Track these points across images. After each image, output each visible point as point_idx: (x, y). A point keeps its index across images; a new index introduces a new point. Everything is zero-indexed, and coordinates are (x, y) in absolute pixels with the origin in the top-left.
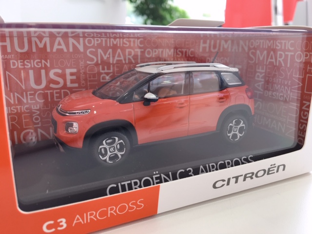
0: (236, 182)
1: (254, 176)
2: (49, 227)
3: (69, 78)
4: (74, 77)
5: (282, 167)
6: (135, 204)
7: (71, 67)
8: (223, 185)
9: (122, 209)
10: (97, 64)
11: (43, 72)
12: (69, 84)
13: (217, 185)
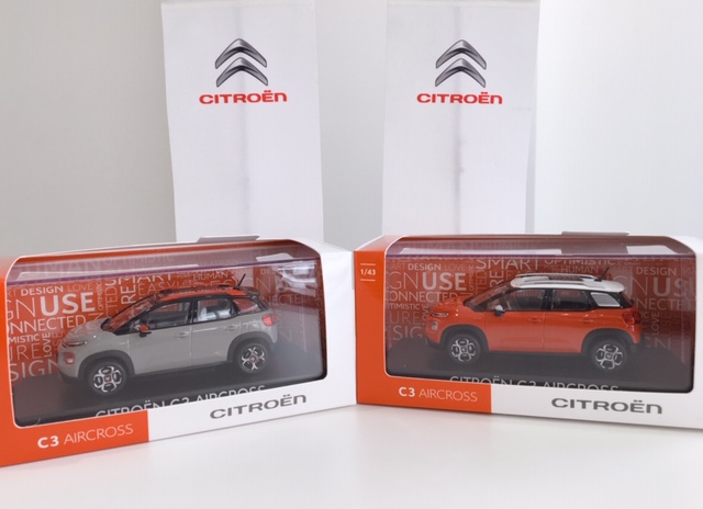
0: (584, 407)
1: (609, 407)
2: (403, 392)
3: (458, 281)
4: (463, 281)
5: (656, 408)
6: (469, 395)
7: (460, 272)
8: (565, 406)
9: (458, 396)
10: (487, 270)
11: (435, 275)
12: (458, 288)
13: (558, 403)
